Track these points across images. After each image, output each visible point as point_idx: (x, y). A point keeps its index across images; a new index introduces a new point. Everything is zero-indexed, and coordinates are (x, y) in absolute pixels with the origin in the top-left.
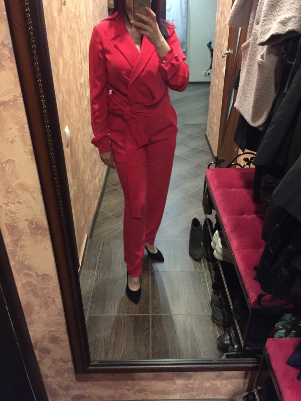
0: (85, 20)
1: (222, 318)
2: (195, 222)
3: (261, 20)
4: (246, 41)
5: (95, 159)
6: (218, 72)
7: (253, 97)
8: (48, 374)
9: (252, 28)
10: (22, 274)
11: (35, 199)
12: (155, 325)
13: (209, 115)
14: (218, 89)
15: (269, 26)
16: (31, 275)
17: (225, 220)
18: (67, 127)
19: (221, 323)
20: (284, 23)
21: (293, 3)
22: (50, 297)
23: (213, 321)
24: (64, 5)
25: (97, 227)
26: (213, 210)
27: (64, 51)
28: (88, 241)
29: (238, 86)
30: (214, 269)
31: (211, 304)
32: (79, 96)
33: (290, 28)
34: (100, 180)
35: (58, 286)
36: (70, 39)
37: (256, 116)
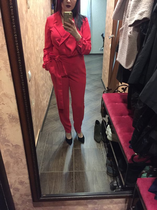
0: (39, 18)
1: (112, 173)
2: (97, 122)
3: (130, 14)
4: (121, 27)
5: (44, 90)
6: (107, 47)
7: (126, 54)
8: (18, 203)
9: (124, 20)
10: (4, 145)
11: (12, 102)
12: (76, 177)
13: (103, 69)
14: (107, 55)
15: (134, 17)
16: (9, 146)
17: (113, 119)
18: (29, 71)
19: (112, 175)
20: (141, 14)
21: (146, 4)
22: (19, 158)
23: (108, 174)
24: (29, 9)
25: (45, 126)
26: (106, 115)
27: (28, 32)
28: (40, 133)
29: (118, 50)
30: (107, 147)
31: (107, 164)
32: (36, 56)
33: (144, 17)
34: (47, 102)
35: (24, 151)
36: (32, 27)
37: (127, 63)
